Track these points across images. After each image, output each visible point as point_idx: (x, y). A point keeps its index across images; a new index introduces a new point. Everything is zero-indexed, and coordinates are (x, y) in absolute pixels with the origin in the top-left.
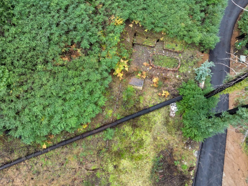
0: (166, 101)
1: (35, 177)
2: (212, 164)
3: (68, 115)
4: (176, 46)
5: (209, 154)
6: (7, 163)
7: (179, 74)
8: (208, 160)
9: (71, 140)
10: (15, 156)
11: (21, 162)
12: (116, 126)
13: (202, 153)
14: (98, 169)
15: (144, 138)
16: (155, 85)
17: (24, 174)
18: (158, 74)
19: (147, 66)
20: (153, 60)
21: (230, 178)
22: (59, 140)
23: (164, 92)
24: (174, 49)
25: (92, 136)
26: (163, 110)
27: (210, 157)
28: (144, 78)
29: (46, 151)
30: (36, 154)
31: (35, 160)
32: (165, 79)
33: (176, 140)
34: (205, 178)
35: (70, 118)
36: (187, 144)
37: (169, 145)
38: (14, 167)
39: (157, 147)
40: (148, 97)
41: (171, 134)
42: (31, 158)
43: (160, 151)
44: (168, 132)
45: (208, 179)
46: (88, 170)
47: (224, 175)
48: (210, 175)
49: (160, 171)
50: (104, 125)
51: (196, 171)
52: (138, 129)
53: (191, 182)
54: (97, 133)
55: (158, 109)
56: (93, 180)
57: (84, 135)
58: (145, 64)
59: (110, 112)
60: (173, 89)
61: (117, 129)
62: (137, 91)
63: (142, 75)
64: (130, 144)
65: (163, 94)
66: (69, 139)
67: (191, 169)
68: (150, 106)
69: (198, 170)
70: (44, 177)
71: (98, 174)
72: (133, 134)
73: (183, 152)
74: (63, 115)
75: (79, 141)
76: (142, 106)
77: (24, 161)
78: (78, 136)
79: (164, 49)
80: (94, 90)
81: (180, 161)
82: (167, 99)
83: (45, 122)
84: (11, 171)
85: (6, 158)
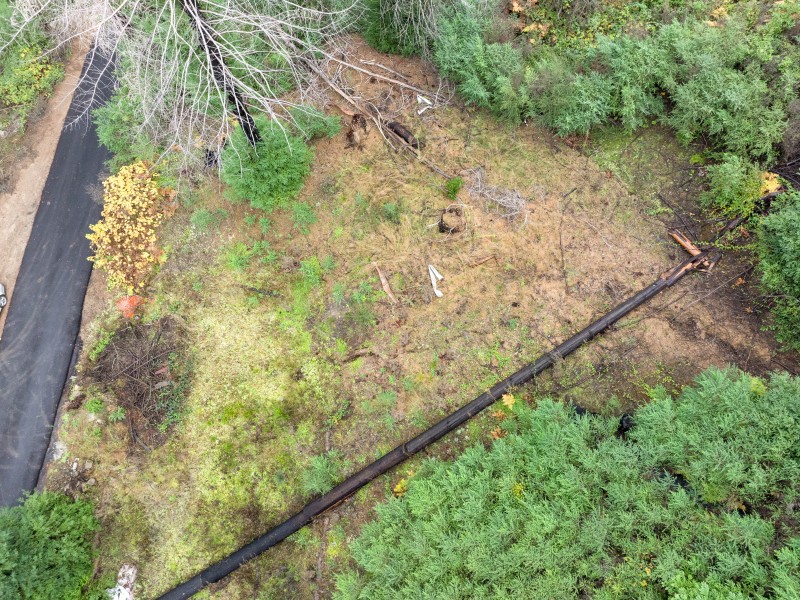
1: (511, 311)
2: (12, 425)
5: (16, 455)
6: (602, 332)
9: (434, 433)
10: (587, 356)
11: (565, 342)
13: (39, 457)
14: (345, 361)
15: (221, 476)
17: (544, 314)
22: (473, 427)
25: (376, 455)
26: (160, 583)
27: (15, 446)
30: (527, 373)
31: (526, 358)
33: (117, 486)
34: (39, 381)
36: (83, 477)
37: (139, 466)
38: (580, 326)
39: (178, 455)
41: (133, 502)
42: (538, 361)
43: (168, 444)
44: (143, 509)
45: (29, 382)
46: (371, 354)
48: (22, 395)
49: (164, 384)
50: (343, 499)
51: (64, 399)
53: (79, 367)
54: (363, 471)
56: (350, 330)
57: (396, 456)
59: (333, 550)
61: (306, 495)
64: (261, 452)
66: (442, 435)
67: (77, 404)
69: (58, 402)
70: (484, 313)
71: (341, 348)
72: (255, 485)
73: (97, 450)
75: (411, 435)
76: (234, 588)
77: (558, 347)
78: (417, 451)
81: (107, 423)
83: (507, 481)
84: (583, 313)
85: (610, 345)
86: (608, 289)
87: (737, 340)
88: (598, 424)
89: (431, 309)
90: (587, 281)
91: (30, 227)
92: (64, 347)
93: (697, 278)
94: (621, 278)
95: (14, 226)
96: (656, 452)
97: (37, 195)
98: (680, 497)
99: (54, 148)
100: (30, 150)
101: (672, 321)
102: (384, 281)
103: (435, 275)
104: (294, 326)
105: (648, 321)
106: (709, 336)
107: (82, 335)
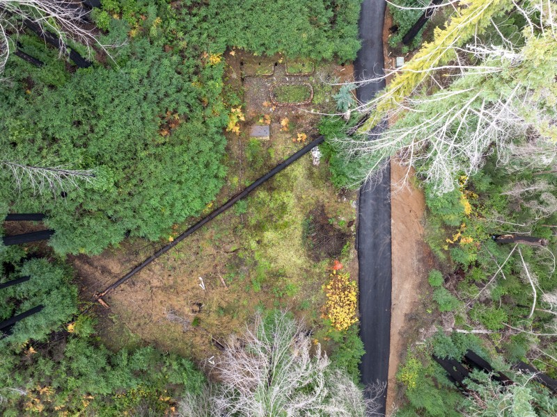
0: (305, 147)
1: (172, 273)
2: (376, 212)
3: (190, 199)
4: (303, 65)
5: (371, 201)
6: (136, 267)
7: (314, 108)
8: (371, 208)
9: (199, 225)
10: (142, 257)
11: (150, 262)
12: (247, 195)
13: (362, 202)
14: (239, 249)
15: (285, 201)
16: (286, 129)
17: (159, 273)
18: (286, 113)
19: (268, 106)
20: (275, 96)
21: (401, 224)
22: (185, 228)
23: (299, 135)
24: (300, 72)
25: (221, 215)
26: (303, 160)
27: (372, 205)
28: (269, 123)
29: (175, 243)
30: (165, 249)
31: (165, 256)
32: (297, 117)
33: (327, 193)
34: (369, 231)
35: (192, 201)
36: (341, 196)
37: (319, 202)
38: (145, 269)
39: (304, 207)
40: (280, 147)
41: (319, 188)
42: (160, 255)
43: (308, 211)
44: (314, 186)
45: (374, 230)
46: (227, 253)
47: (392, 221)
48: (375, 225)
49: (313, 235)
50: (233, 198)
51: (357, 225)
52: (275, 192)
53: (354, 238)
54: (226, 209)
55: (296, 160)
56: (237, 262)
57: (213, 216)
58: (265, 103)
59: (236, 180)
60: (311, 128)
61: (249, 198)
62: (264, 144)
63: (265, 119)
64: (270, 212)
65: (299, 139)
66: (196, 224)
67: (350, 224)
68: (285, 157)
69: (359, 223)
70: (182, 272)
71: (241, 254)
72: (270, 200)
73: (338, 206)
74: (184, 200)
75: (208, 223)
76: (274, 162)
77: (153, 260)
78: (205, 218)
79: (287, 76)
80: (210, 161)
81: (336, 217)
82: (306, 144)
83: (167, 213)
84: (144, 274)
85: (133, 262)
86: (134, 284)
87: (86, 267)
88: (137, 234)
89: (204, 272)
90: (142, 286)
91: (393, 298)
92: (363, 246)
93: (100, 290)
94: (129, 289)
95: (400, 298)
96: (118, 226)
97: (393, 314)
98: (110, 213)
99: (391, 338)
100: (402, 336)
101: (110, 273)
102: (223, 282)
103: (202, 286)
104: (263, 262)
105: (119, 272)
106: (96, 268)
107: (356, 252)
